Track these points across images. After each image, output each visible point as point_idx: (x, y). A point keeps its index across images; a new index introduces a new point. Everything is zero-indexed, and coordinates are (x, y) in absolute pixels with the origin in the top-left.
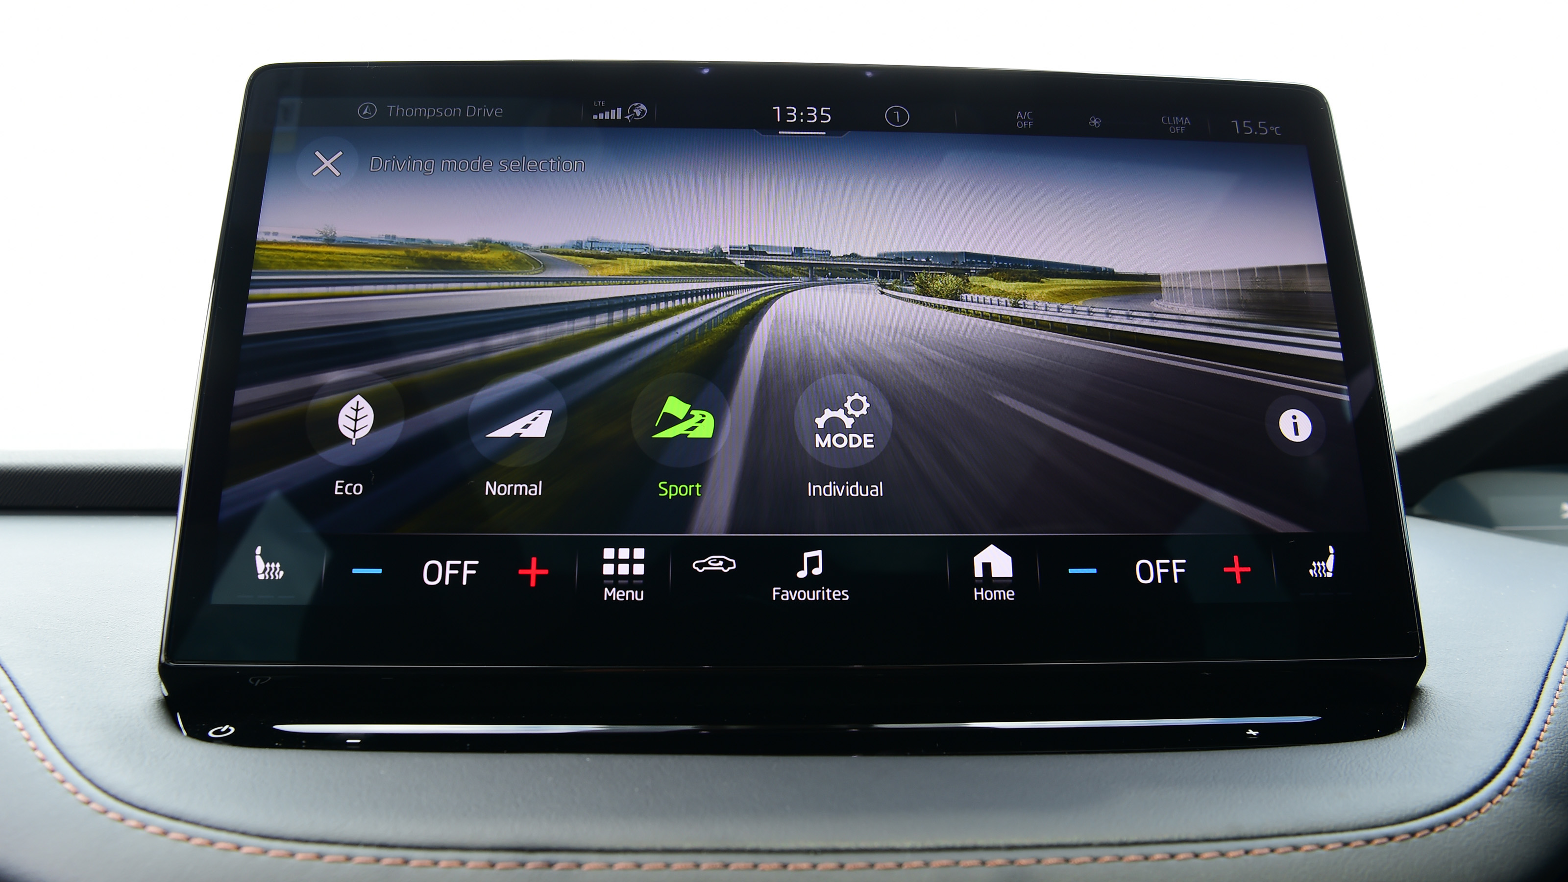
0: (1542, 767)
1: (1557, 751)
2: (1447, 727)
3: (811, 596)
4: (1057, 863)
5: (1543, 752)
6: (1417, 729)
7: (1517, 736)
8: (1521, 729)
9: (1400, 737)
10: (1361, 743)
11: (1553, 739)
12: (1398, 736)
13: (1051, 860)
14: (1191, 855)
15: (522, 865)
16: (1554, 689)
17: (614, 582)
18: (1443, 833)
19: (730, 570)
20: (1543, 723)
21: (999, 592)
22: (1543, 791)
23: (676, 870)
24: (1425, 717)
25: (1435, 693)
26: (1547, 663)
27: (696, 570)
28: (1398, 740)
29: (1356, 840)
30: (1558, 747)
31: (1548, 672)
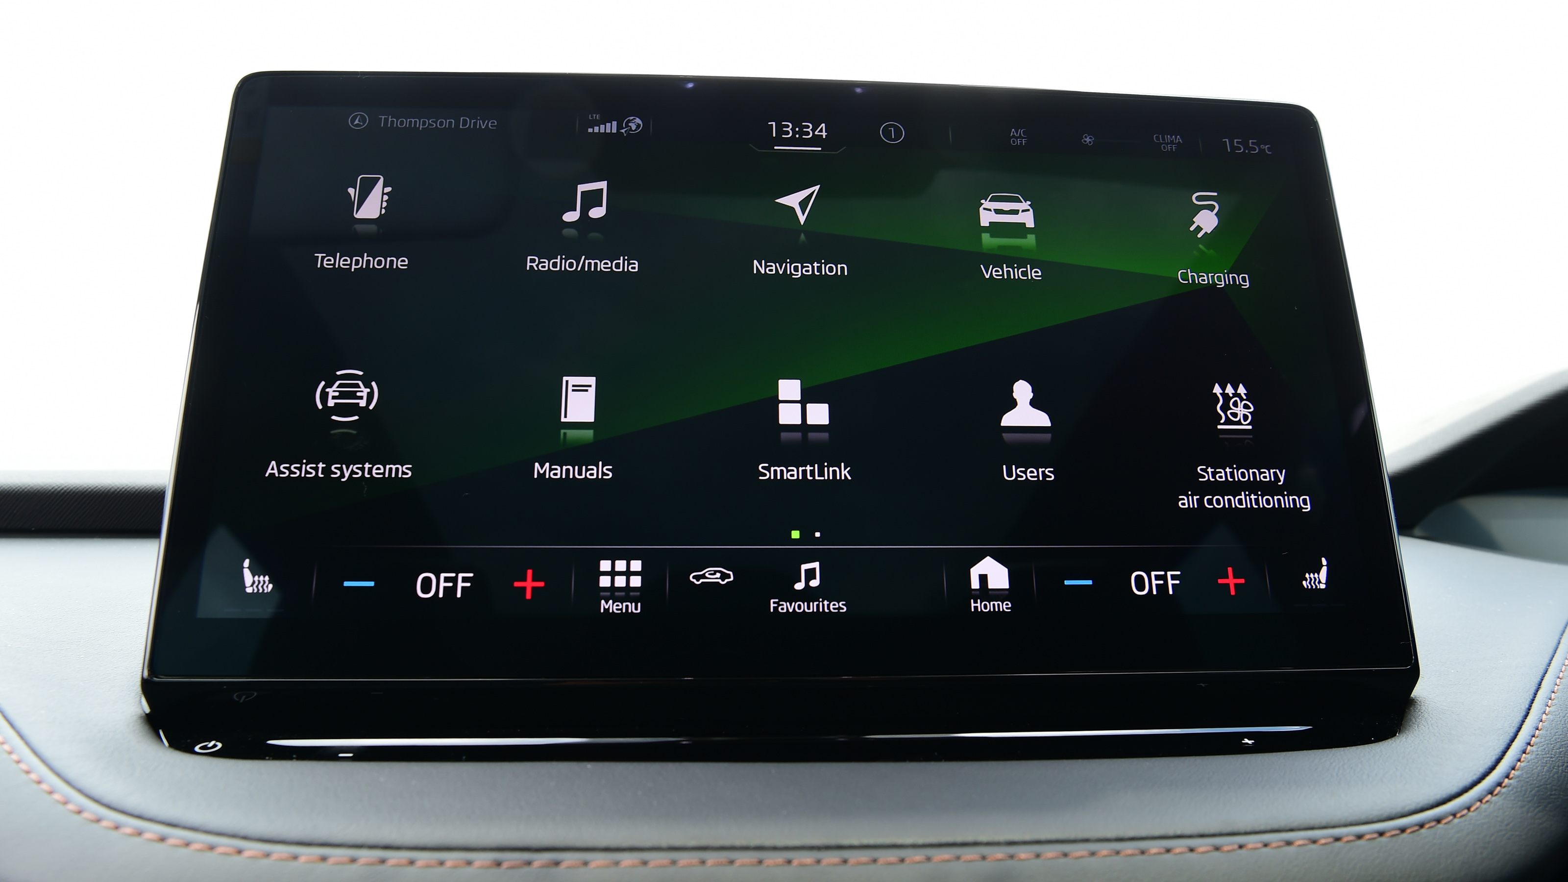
0: (1532, 770)
1: (1548, 755)
2: (1440, 734)
3: (809, 608)
4: (1057, 858)
5: (1533, 757)
6: (1410, 736)
7: (1508, 741)
8: (1512, 735)
9: (1392, 743)
10: (1354, 748)
11: (1544, 745)
12: (1391, 742)
13: (1050, 855)
14: (1186, 850)
15: (529, 863)
16: (1546, 698)
17: (611, 594)
18: (1433, 829)
19: (727, 582)
20: (1534, 729)
21: (996, 603)
22: (1533, 792)
23: (682, 867)
24: (1418, 725)
25: (1429, 703)
26: (1541, 674)
27: (693, 582)
28: (1391, 745)
29: (1347, 836)
30: (1549, 752)
31: (1541, 683)
